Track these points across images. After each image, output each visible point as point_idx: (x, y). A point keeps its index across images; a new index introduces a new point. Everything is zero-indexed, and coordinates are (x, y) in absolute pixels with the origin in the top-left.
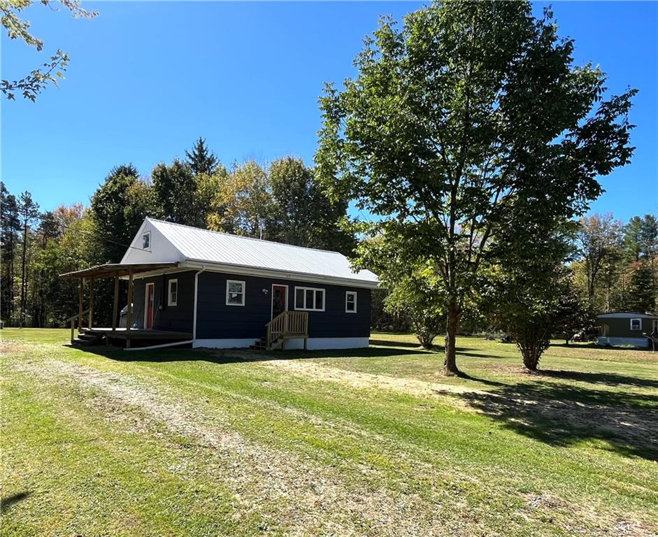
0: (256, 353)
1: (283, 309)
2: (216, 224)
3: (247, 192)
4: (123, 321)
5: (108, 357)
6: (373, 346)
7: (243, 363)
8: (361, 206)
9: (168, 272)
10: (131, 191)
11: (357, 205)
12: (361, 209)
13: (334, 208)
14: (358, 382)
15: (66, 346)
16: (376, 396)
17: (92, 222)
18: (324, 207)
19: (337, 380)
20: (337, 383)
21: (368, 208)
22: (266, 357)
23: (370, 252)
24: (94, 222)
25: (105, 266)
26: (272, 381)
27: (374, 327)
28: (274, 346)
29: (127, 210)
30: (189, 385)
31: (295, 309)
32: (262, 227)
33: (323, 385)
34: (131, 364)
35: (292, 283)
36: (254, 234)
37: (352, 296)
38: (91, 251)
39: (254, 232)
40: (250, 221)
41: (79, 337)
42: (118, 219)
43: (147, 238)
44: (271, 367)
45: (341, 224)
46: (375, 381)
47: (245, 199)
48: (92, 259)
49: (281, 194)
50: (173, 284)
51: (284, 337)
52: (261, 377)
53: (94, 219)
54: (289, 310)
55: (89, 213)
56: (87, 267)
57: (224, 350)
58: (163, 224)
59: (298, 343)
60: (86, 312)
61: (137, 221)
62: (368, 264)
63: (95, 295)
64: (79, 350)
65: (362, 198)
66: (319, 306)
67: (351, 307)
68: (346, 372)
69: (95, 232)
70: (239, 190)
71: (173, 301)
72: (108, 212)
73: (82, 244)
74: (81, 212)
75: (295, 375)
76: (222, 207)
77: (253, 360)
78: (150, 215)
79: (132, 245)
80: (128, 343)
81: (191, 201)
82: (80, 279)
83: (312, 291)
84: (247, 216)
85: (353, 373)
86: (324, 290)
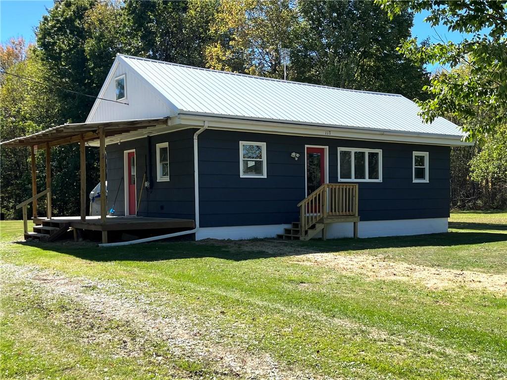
0: (286, 246)
1: (321, 182)
2: (219, 60)
3: (262, 9)
4: (94, 206)
5: (77, 256)
6: (454, 230)
7: (268, 259)
8: (434, 19)
9: (155, 132)
10: (92, 16)
11: (429, 19)
12: (434, 24)
13: (392, 28)
14: (435, 281)
15: (18, 243)
16: (463, 300)
17: (39, 65)
18: (376, 27)
19: (405, 279)
20: (404, 283)
21: (445, 23)
22: (299, 249)
23: (450, 89)
24: (43, 65)
25: (65, 127)
26: (312, 283)
27: (455, 204)
28: (312, 234)
29: (89, 45)
30: (195, 291)
31: (340, 180)
32: (286, 62)
33: (384, 286)
34: (111, 266)
35: (334, 143)
36: (275, 72)
37: (422, 158)
38: (43, 107)
39: (275, 70)
40: (267, 53)
41: (35, 230)
42: (78, 60)
43: (121, 85)
44: (308, 264)
45: (405, 49)
46: (460, 278)
47: (259, 21)
48: (42, 120)
49: (313, 10)
50: (163, 150)
51: (326, 221)
52: (295, 277)
53: (42, 60)
55: (34, 51)
56: (37, 131)
57: (240, 243)
58: (143, 62)
59: (344, 228)
60: (41, 194)
61: (105, 61)
62: (446, 108)
63: (52, 170)
64: (36, 248)
65: (435, 7)
66: (373, 173)
67: (420, 174)
68: (417, 267)
69: (45, 79)
70: (250, 8)
71: (164, 174)
72: (61, 50)
73: (28, 97)
74: (23, 51)
75: (344, 273)
76: (226, 35)
77: (281, 255)
78: (121, 51)
79: (100, 95)
80: (104, 235)
81: (180, 27)
82: (29, 148)
83: (363, 153)
84: (263, 46)
85: (427, 268)
86: (380, 152)
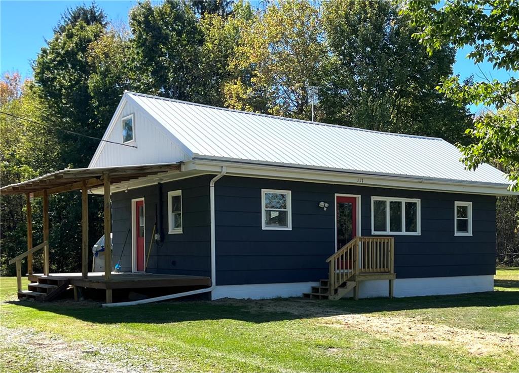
0: (313, 306)
1: (353, 235)
2: (239, 99)
3: (287, 42)
4: (98, 261)
5: (77, 318)
6: (501, 289)
7: (293, 321)
8: (478, 56)
9: (166, 178)
10: (97, 49)
11: (472, 55)
12: (478, 61)
13: (431, 64)
14: (479, 346)
15: (10, 302)
16: (510, 367)
17: (36, 103)
18: (414, 64)
19: (445, 343)
20: (445, 348)
21: (490, 60)
22: (328, 310)
23: (496, 132)
24: (41, 103)
25: (64, 173)
26: (341, 347)
27: (501, 260)
28: (342, 293)
29: (93, 81)
30: (210, 357)
31: (373, 232)
32: (314, 101)
33: (422, 351)
34: (116, 329)
35: (367, 192)
36: (302, 113)
37: (465, 208)
38: (40, 150)
39: (301, 110)
40: (293, 92)
41: (30, 288)
42: (81, 97)
43: (128, 126)
44: (338, 326)
45: (446, 88)
46: (507, 343)
47: (284, 56)
48: (41, 164)
49: (344, 44)
50: (175, 199)
51: (358, 279)
52: (323, 341)
53: (40, 97)
54: (362, 236)
55: (31, 87)
56: (34, 177)
57: (262, 302)
58: (153, 100)
59: (378, 287)
60: (38, 247)
61: (111, 98)
62: (491, 154)
63: (50, 221)
64: (31, 309)
65: (480, 42)
66: (411, 226)
67: (463, 226)
68: (459, 330)
69: (44, 119)
70: (274, 42)
71: (177, 226)
72: (62, 86)
73: (24, 140)
74: (18, 88)
75: (378, 336)
76: (246, 71)
77: (308, 316)
78: (129, 88)
79: (105, 137)
80: (109, 294)
81: (195, 61)
82: (24, 195)
83: (400, 203)
84: (289, 83)
85: (470, 331)
86: (418, 201)
